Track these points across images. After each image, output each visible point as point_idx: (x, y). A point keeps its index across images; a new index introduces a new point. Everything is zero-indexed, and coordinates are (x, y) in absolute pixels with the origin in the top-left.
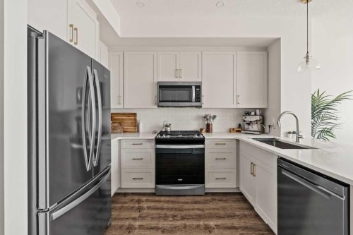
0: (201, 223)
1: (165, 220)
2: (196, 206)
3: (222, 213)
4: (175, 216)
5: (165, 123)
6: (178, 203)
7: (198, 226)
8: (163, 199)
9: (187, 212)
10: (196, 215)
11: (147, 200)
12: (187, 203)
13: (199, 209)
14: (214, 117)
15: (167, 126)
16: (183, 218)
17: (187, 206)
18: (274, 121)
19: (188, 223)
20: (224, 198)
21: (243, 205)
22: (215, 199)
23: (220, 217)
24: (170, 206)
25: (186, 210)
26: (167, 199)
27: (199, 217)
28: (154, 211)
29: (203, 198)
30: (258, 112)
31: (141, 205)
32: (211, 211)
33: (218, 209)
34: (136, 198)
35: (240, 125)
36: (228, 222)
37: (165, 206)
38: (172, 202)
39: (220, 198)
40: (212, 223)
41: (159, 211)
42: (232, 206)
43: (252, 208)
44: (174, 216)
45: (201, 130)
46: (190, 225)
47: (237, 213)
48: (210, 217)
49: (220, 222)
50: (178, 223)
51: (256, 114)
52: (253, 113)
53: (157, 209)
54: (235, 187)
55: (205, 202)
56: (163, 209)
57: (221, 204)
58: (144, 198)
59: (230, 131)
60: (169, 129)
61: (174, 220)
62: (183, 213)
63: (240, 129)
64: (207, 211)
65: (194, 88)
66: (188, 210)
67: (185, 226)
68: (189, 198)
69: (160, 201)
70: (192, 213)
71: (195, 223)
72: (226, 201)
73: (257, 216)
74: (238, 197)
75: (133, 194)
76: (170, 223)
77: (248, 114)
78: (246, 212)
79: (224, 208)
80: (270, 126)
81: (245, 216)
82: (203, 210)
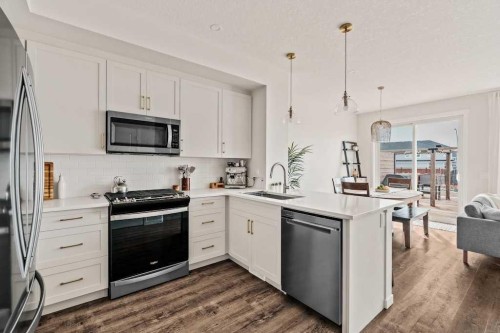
0: (200, 308)
1: (147, 326)
2: (184, 291)
3: (218, 287)
4: (160, 315)
5: (117, 180)
6: (155, 297)
7: (198, 313)
8: (126, 300)
9: (175, 304)
10: (189, 302)
11: (96, 313)
12: (168, 292)
13: (189, 294)
14: (192, 169)
15: (120, 184)
16: (172, 313)
17: (171, 296)
18: (258, 172)
19: (183, 315)
20: (215, 270)
21: (237, 271)
22: (203, 276)
23: (219, 293)
24: (145, 305)
25: (171, 301)
26: (134, 298)
27: (194, 303)
28: (122, 322)
29: (187, 279)
30: (242, 162)
31: (87, 324)
32: (206, 290)
33: (212, 285)
34: (71, 317)
35: (221, 179)
36: (229, 294)
37: (136, 308)
38: (145, 299)
39: (208, 272)
40: (213, 303)
41: (130, 319)
42: (226, 276)
43: (246, 272)
44: (158, 316)
45: (175, 187)
46: (187, 317)
47: (235, 282)
48: (208, 297)
49: (221, 298)
50: (170, 321)
51: (240, 166)
52: (237, 164)
53: (124, 317)
54: (224, 253)
55: (193, 283)
56: (135, 314)
57: (213, 279)
58: (89, 312)
59: (211, 187)
60: (124, 189)
61: (160, 321)
62: (171, 306)
63: (222, 184)
64: (201, 292)
65: (169, 127)
66: (175, 300)
67: (181, 321)
68: (168, 285)
69: (124, 305)
70: (182, 301)
71: (193, 311)
72: (217, 273)
73: (254, 277)
74: (228, 264)
75: (57, 314)
76: (158, 326)
77: (232, 165)
78: (243, 277)
79: (218, 282)
80: (254, 179)
81: (243, 281)
82: (194, 293)
